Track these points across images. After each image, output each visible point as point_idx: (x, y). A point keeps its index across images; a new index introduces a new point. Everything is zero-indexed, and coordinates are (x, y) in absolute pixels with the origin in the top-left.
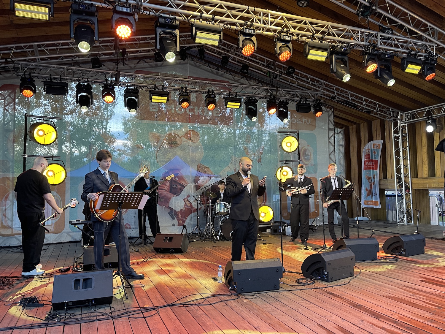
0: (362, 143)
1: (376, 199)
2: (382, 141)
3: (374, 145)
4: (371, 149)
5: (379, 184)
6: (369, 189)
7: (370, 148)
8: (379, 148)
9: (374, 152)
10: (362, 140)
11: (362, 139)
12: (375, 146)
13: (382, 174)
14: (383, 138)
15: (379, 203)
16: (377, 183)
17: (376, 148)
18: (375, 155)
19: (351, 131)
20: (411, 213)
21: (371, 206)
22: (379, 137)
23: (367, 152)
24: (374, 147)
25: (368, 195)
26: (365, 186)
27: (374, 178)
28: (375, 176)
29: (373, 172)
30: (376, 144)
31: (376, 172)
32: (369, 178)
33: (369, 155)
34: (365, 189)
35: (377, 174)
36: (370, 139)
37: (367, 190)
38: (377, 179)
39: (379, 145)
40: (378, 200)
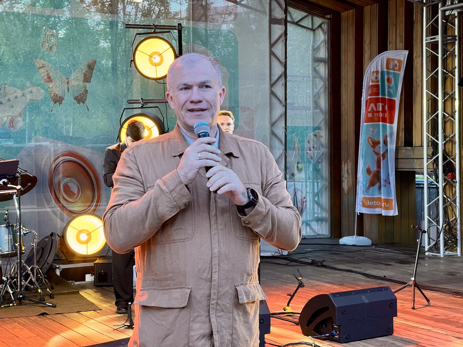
0: (366, 56)
1: (389, 193)
2: (407, 52)
3: (388, 61)
4: (382, 72)
5: (397, 159)
6: (374, 169)
7: (380, 70)
8: (399, 70)
9: (388, 80)
10: (366, 49)
11: (366, 47)
12: (391, 66)
13: (402, 135)
14: (409, 45)
15: (394, 204)
16: (391, 156)
17: (394, 69)
18: (389, 87)
19: (344, 25)
20: (456, 229)
21: (378, 211)
22: (401, 41)
23: (374, 78)
24: (388, 68)
25: (372, 184)
26: (365, 163)
27: (385, 143)
28: (388, 139)
29: (384, 127)
30: (393, 60)
31: (391, 128)
32: (375, 144)
33: (377, 86)
34: (365, 170)
35: (391, 134)
36: (383, 47)
37: (368, 171)
38: (392, 147)
39: (400, 62)
40: (393, 197)
